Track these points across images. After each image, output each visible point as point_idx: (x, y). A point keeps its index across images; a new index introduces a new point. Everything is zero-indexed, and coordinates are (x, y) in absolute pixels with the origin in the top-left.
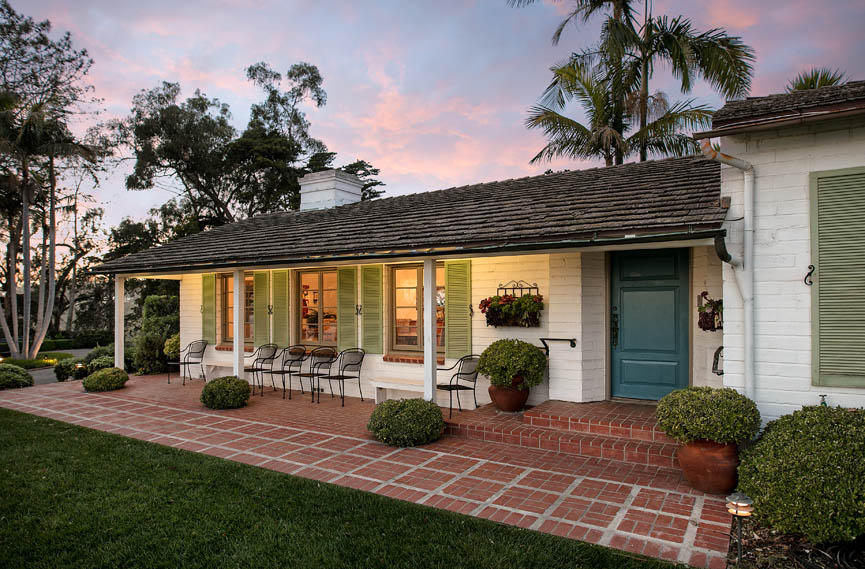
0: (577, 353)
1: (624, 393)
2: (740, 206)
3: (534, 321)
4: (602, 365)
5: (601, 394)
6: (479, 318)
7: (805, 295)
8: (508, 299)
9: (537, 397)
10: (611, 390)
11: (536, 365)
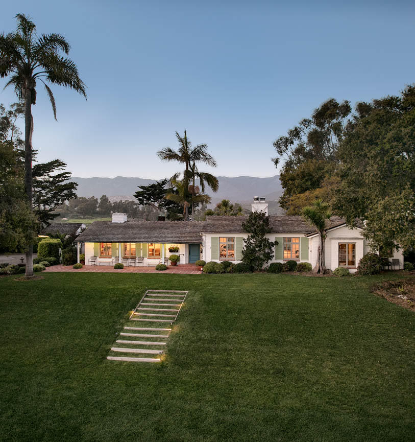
0: (184, 257)
1: (191, 262)
2: (204, 240)
3: (177, 252)
4: (188, 258)
5: (188, 263)
6: (168, 251)
7: (211, 250)
8: (173, 248)
9: (178, 264)
10: (189, 262)
11: (178, 259)
